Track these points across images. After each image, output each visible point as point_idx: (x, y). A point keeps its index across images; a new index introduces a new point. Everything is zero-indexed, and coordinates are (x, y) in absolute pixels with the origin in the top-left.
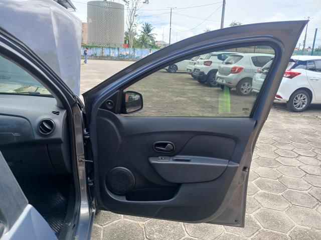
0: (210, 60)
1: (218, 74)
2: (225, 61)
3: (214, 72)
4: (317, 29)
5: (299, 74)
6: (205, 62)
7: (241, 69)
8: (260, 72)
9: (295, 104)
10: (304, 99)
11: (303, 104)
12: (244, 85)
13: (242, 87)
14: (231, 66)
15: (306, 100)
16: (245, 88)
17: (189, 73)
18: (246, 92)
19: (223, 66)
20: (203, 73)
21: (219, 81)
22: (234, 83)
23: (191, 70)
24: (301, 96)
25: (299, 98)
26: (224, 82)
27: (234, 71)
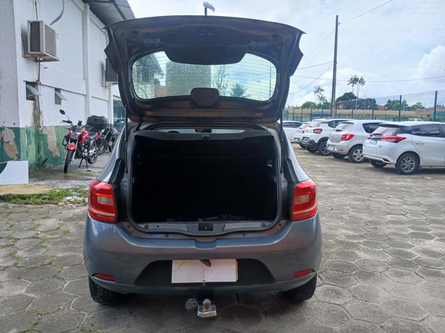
0: (319, 128)
1: (329, 142)
2: (337, 128)
3: (324, 140)
4: (436, 92)
5: (404, 138)
6: (315, 130)
7: (352, 136)
8: (369, 138)
9: (403, 167)
10: (412, 162)
11: (411, 167)
12: (356, 152)
13: (354, 154)
14: (342, 133)
15: (414, 163)
16: (357, 155)
17: (297, 143)
18: (359, 159)
19: (334, 133)
20: (312, 142)
21: (330, 149)
22: (346, 151)
23: (299, 139)
24: (409, 159)
25: (406, 161)
26: (336, 150)
27: (344, 138)
